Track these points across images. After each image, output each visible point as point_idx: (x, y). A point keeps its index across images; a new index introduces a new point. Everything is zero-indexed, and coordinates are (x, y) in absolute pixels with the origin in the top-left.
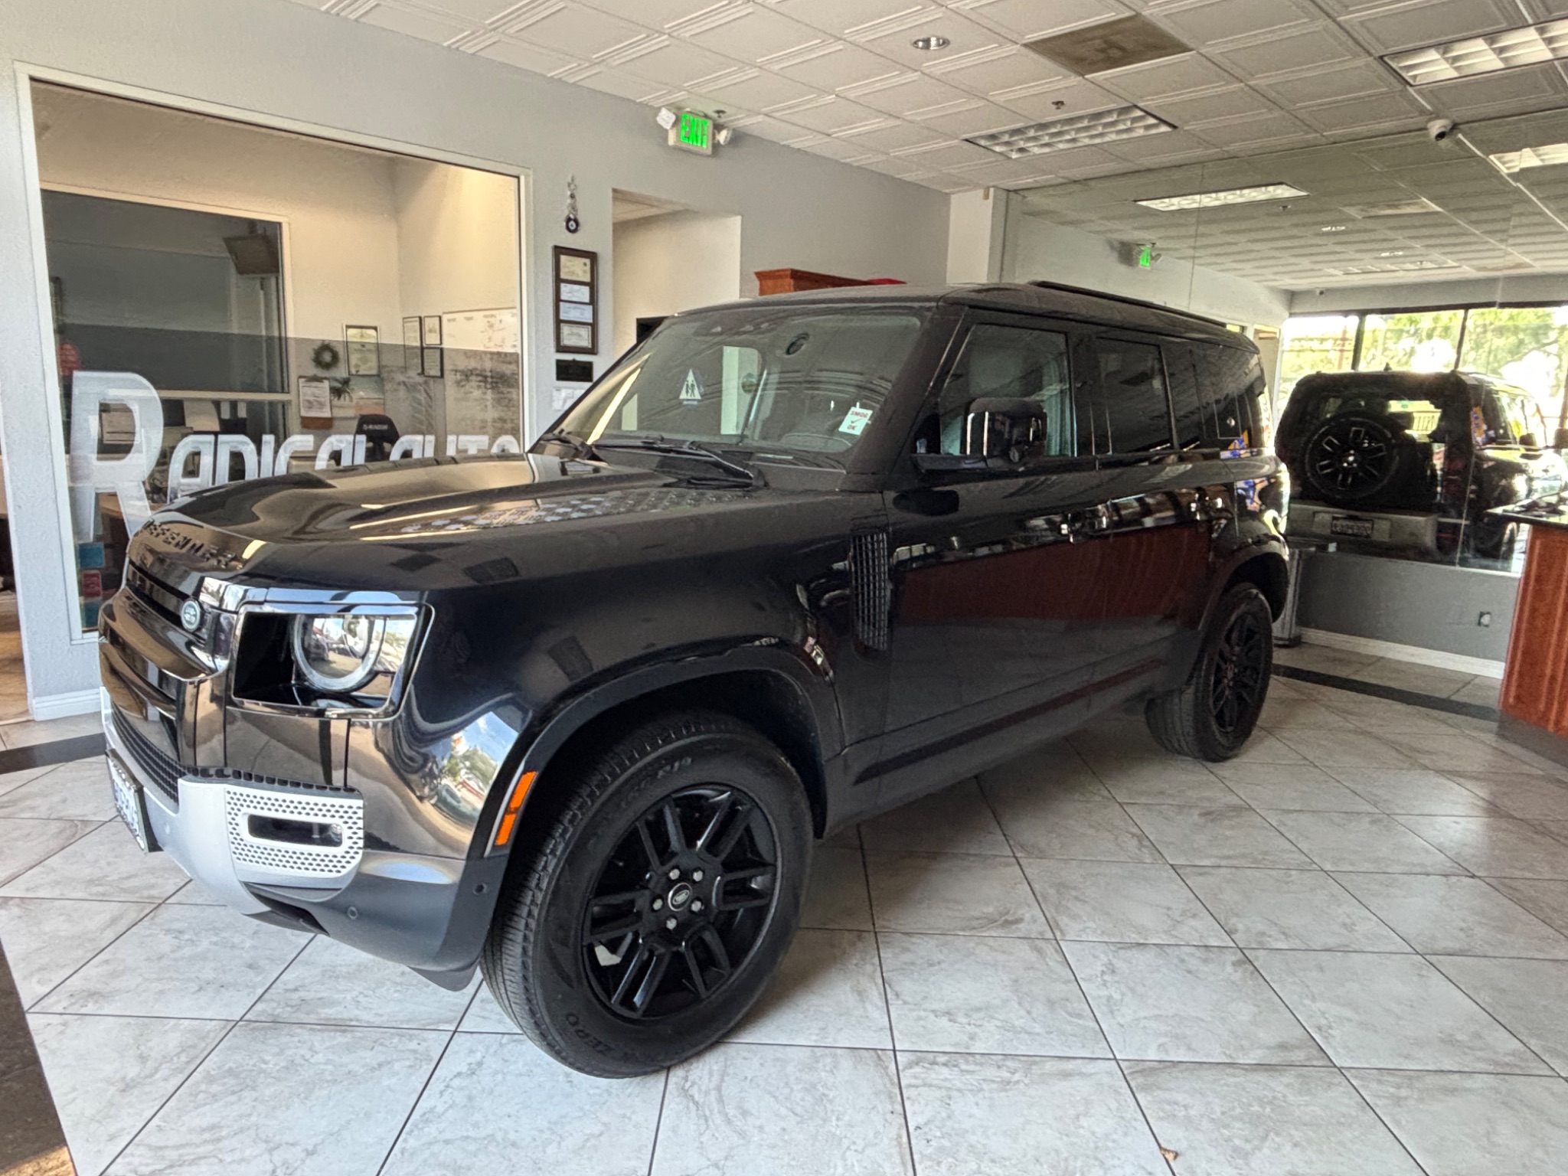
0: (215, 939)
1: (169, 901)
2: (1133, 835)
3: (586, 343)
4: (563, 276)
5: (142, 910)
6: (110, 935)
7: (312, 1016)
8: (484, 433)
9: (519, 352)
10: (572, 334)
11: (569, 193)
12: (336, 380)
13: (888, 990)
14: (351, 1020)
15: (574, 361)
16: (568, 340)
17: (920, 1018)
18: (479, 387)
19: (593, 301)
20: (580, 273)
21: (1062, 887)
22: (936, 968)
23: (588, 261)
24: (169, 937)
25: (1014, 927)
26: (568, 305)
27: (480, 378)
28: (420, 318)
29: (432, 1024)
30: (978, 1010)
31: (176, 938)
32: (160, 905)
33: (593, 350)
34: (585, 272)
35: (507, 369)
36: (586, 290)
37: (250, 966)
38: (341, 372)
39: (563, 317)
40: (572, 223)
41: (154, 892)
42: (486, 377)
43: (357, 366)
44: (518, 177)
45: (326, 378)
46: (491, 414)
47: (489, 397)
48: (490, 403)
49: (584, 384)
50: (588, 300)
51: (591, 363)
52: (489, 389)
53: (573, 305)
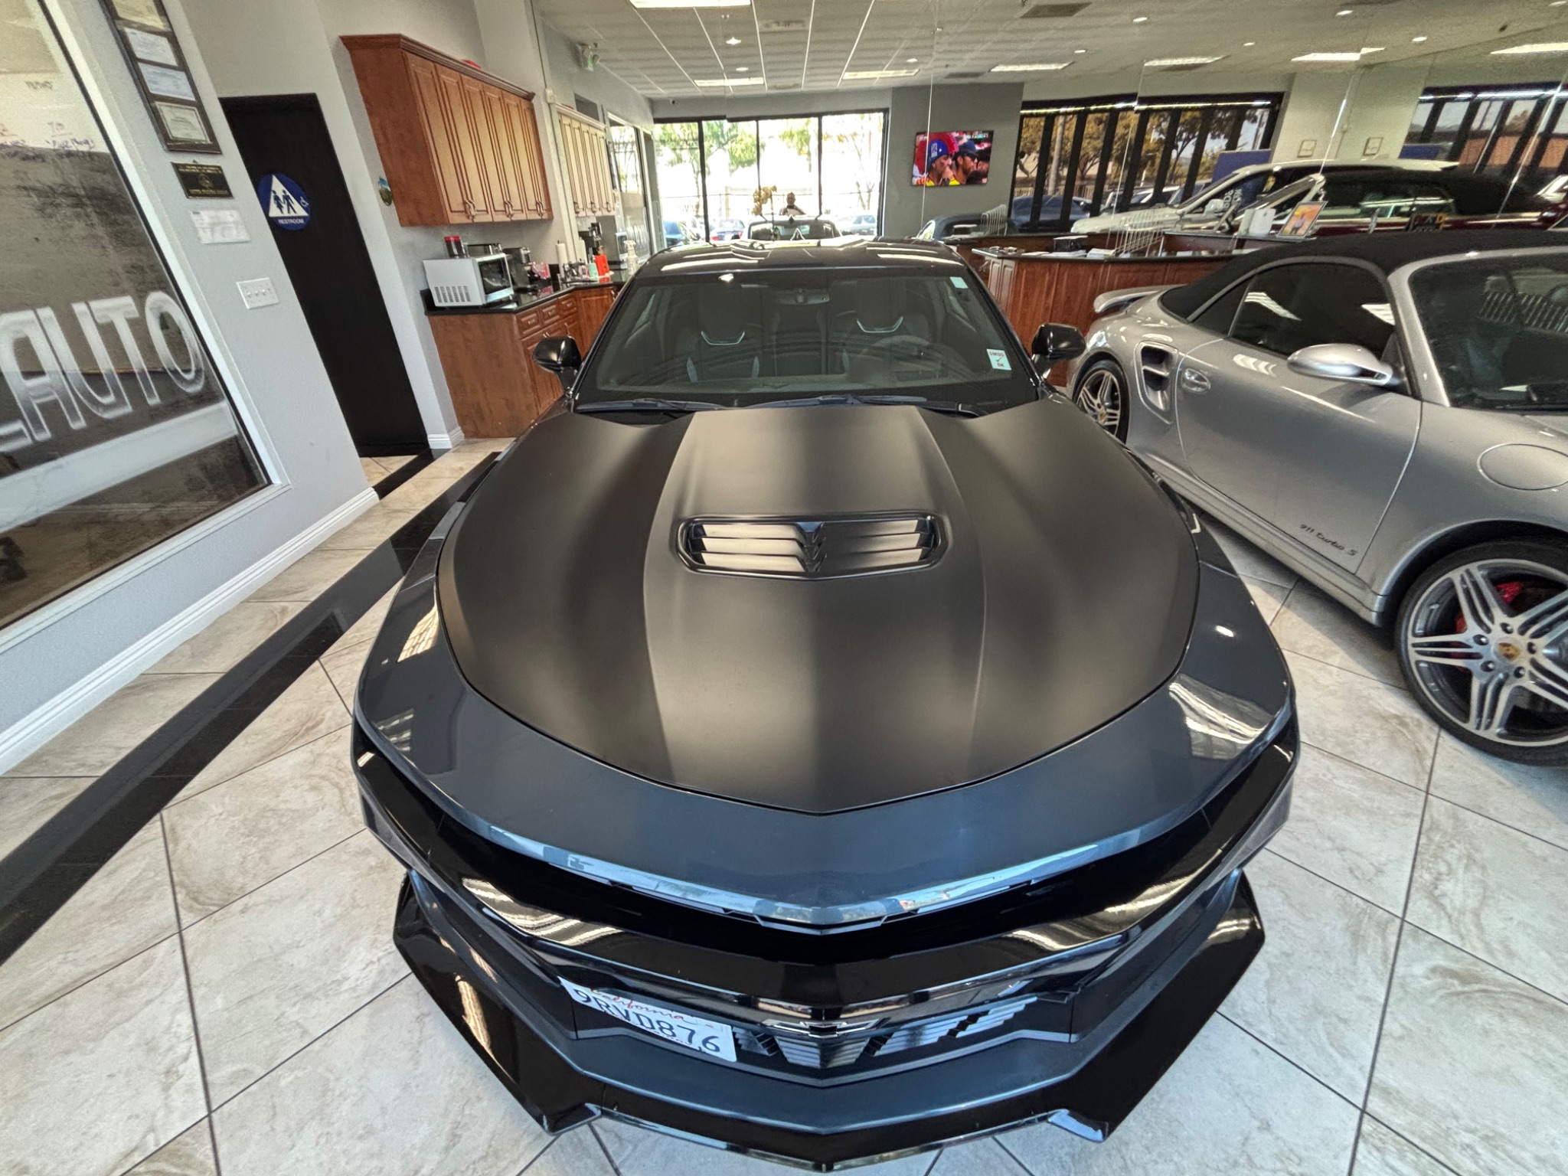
4: (121, 14)
8: (122, 293)
10: (177, 120)
15: (195, 165)
16: (177, 132)
18: (78, 216)
19: (183, 65)
20: (147, 17)
26: (150, 66)
27: (69, 201)
33: (214, 147)
34: (149, 9)
35: (108, 183)
36: (165, 44)
39: (153, 88)
46: (117, 259)
47: (100, 231)
48: (106, 241)
49: (225, 202)
50: (173, 62)
51: (219, 167)
52: (95, 219)
53: (158, 70)
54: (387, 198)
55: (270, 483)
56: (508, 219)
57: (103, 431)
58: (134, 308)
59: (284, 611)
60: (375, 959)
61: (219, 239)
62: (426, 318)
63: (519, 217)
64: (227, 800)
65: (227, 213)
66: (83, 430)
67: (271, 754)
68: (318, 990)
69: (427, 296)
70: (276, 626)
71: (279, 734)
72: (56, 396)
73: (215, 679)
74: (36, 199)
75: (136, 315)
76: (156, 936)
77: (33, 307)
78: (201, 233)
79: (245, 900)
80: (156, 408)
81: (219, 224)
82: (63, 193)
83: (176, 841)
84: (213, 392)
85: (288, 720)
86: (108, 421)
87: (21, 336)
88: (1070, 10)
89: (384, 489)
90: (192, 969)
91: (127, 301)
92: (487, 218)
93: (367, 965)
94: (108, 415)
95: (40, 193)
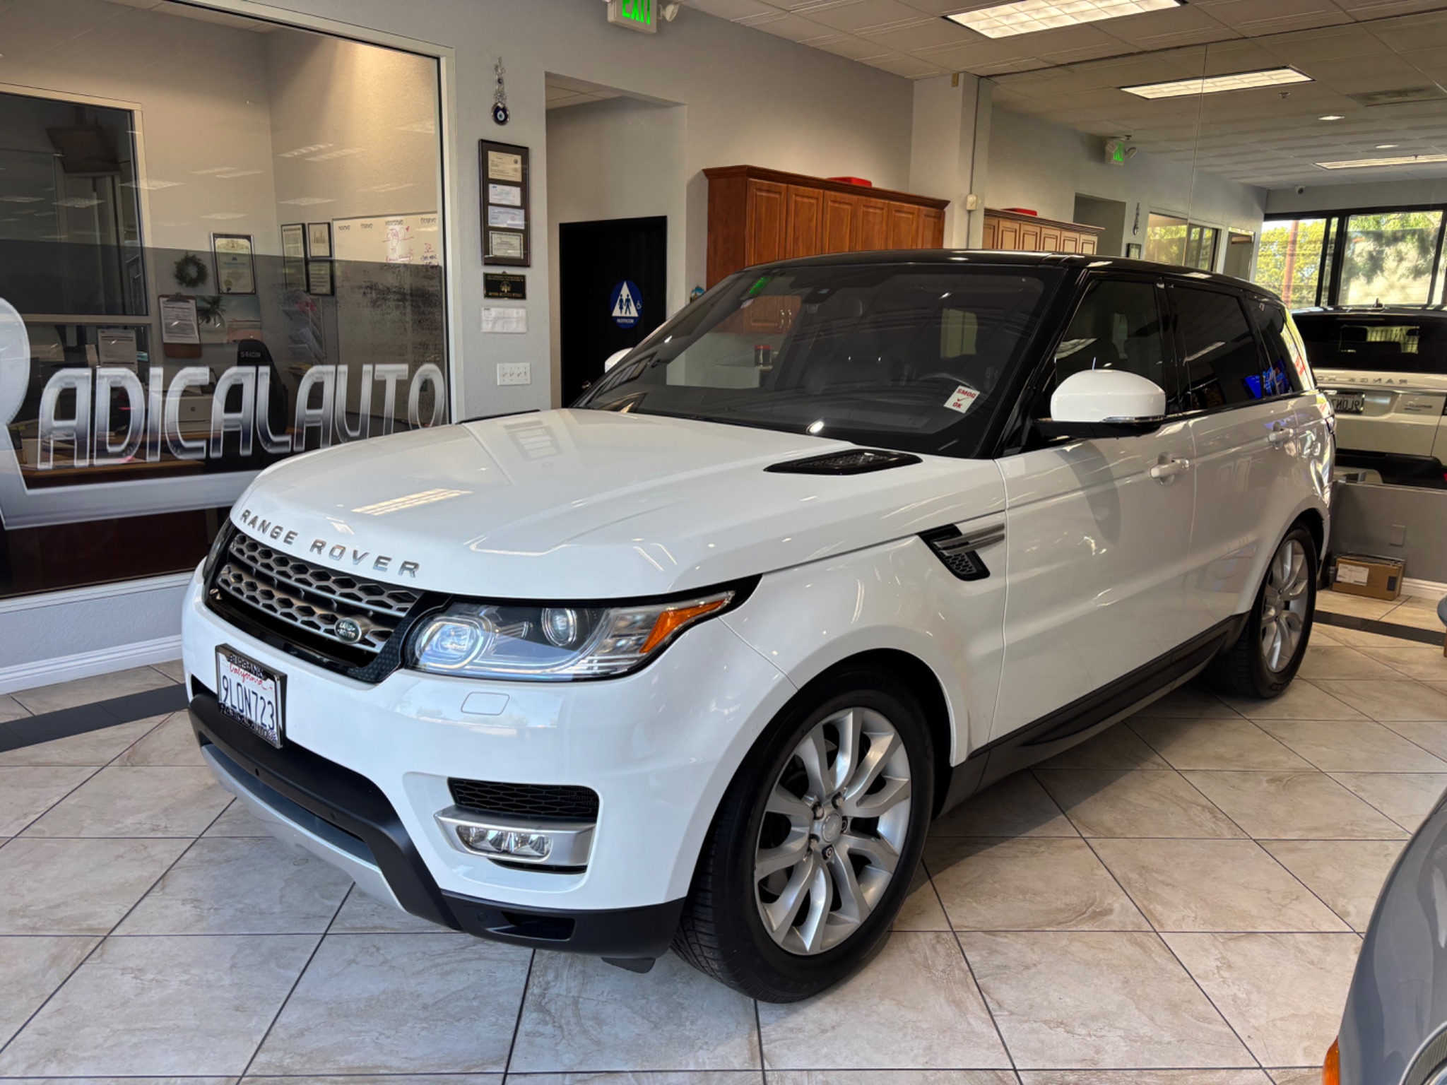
0: (186, 977)
1: (113, 934)
2: (1204, 807)
3: (516, 253)
4: (491, 176)
5: (86, 945)
6: (54, 979)
7: (328, 1066)
8: (402, 361)
9: (442, 264)
10: (502, 243)
11: (497, 77)
12: (203, 299)
13: (988, 1000)
14: (379, 1067)
15: (504, 275)
16: (496, 251)
17: (1033, 1031)
18: (397, 307)
19: (525, 205)
20: (511, 173)
21: (1143, 869)
22: (1033, 970)
23: (519, 158)
24: (129, 977)
25: (1106, 918)
26: (497, 209)
27: (397, 297)
28: (303, 225)
29: (476, 1066)
30: (1094, 1018)
31: (135, 978)
32: (105, 937)
33: (524, 262)
34: (515, 170)
35: (431, 286)
36: (516, 191)
37: (237, 1009)
38: (209, 290)
39: (492, 223)
40: (500, 113)
41: (93, 922)
42: (404, 294)
43: (228, 283)
44: (438, 59)
45: (192, 298)
46: (410, 338)
47: (408, 318)
48: (409, 325)
49: (517, 302)
50: (518, 203)
51: (523, 277)
52: (409, 310)
53: (503, 210)
58: (407, 373)
61: (498, 329)
65: (515, 310)
68: (107, 821)
72: (321, 424)
74: (374, 295)
75: (406, 378)
77: (337, 363)
78: (484, 324)
79: (144, 768)
81: (504, 318)
82: (395, 292)
90: (86, 783)
91: (405, 367)
95: (380, 292)
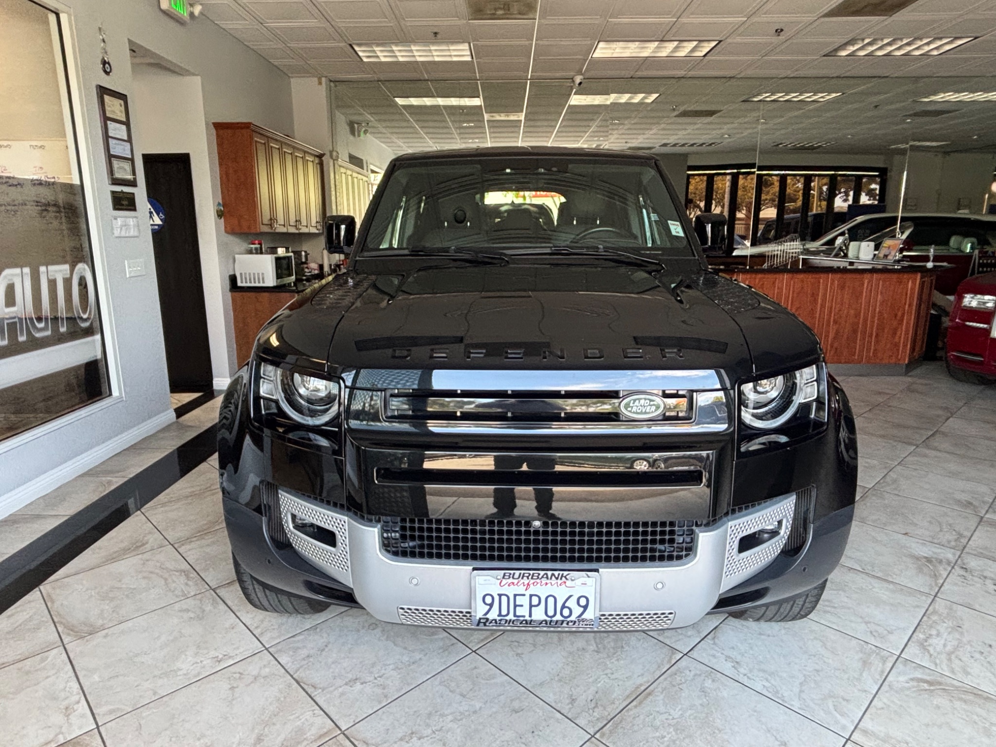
3: (128, 175)
4: (108, 114)
8: (65, 262)
10: (120, 168)
11: (101, 37)
15: (122, 192)
16: (118, 175)
18: (56, 217)
19: (130, 139)
20: (119, 114)
23: (122, 102)
26: (114, 141)
27: (54, 209)
33: (133, 183)
34: (121, 112)
36: (124, 129)
39: (112, 152)
40: (107, 65)
42: (59, 207)
44: (57, 14)
46: (68, 244)
47: (64, 226)
48: (65, 232)
49: (132, 213)
50: (126, 138)
51: (133, 194)
52: (64, 220)
53: (117, 142)
54: (220, 214)
55: (110, 394)
56: (297, 232)
57: (35, 344)
58: (68, 272)
59: (110, 483)
60: (199, 661)
61: (123, 234)
62: (229, 294)
63: (304, 230)
64: (84, 582)
65: (131, 220)
66: (24, 342)
67: (112, 559)
68: (161, 674)
69: (233, 279)
70: (104, 491)
71: (116, 549)
72: (17, 320)
73: (66, 518)
74: (40, 208)
75: (68, 276)
76: (47, 647)
77: (22, 267)
78: (115, 232)
79: (106, 631)
80: (62, 334)
81: (125, 225)
82: (53, 205)
83: (53, 602)
84: (94, 329)
85: (122, 542)
86: (37, 339)
87: (11, 282)
88: (711, 113)
89: (181, 411)
90: (74, 662)
91: (66, 267)
92: (284, 230)
93: (193, 664)
94: (38, 335)
95: (43, 204)
